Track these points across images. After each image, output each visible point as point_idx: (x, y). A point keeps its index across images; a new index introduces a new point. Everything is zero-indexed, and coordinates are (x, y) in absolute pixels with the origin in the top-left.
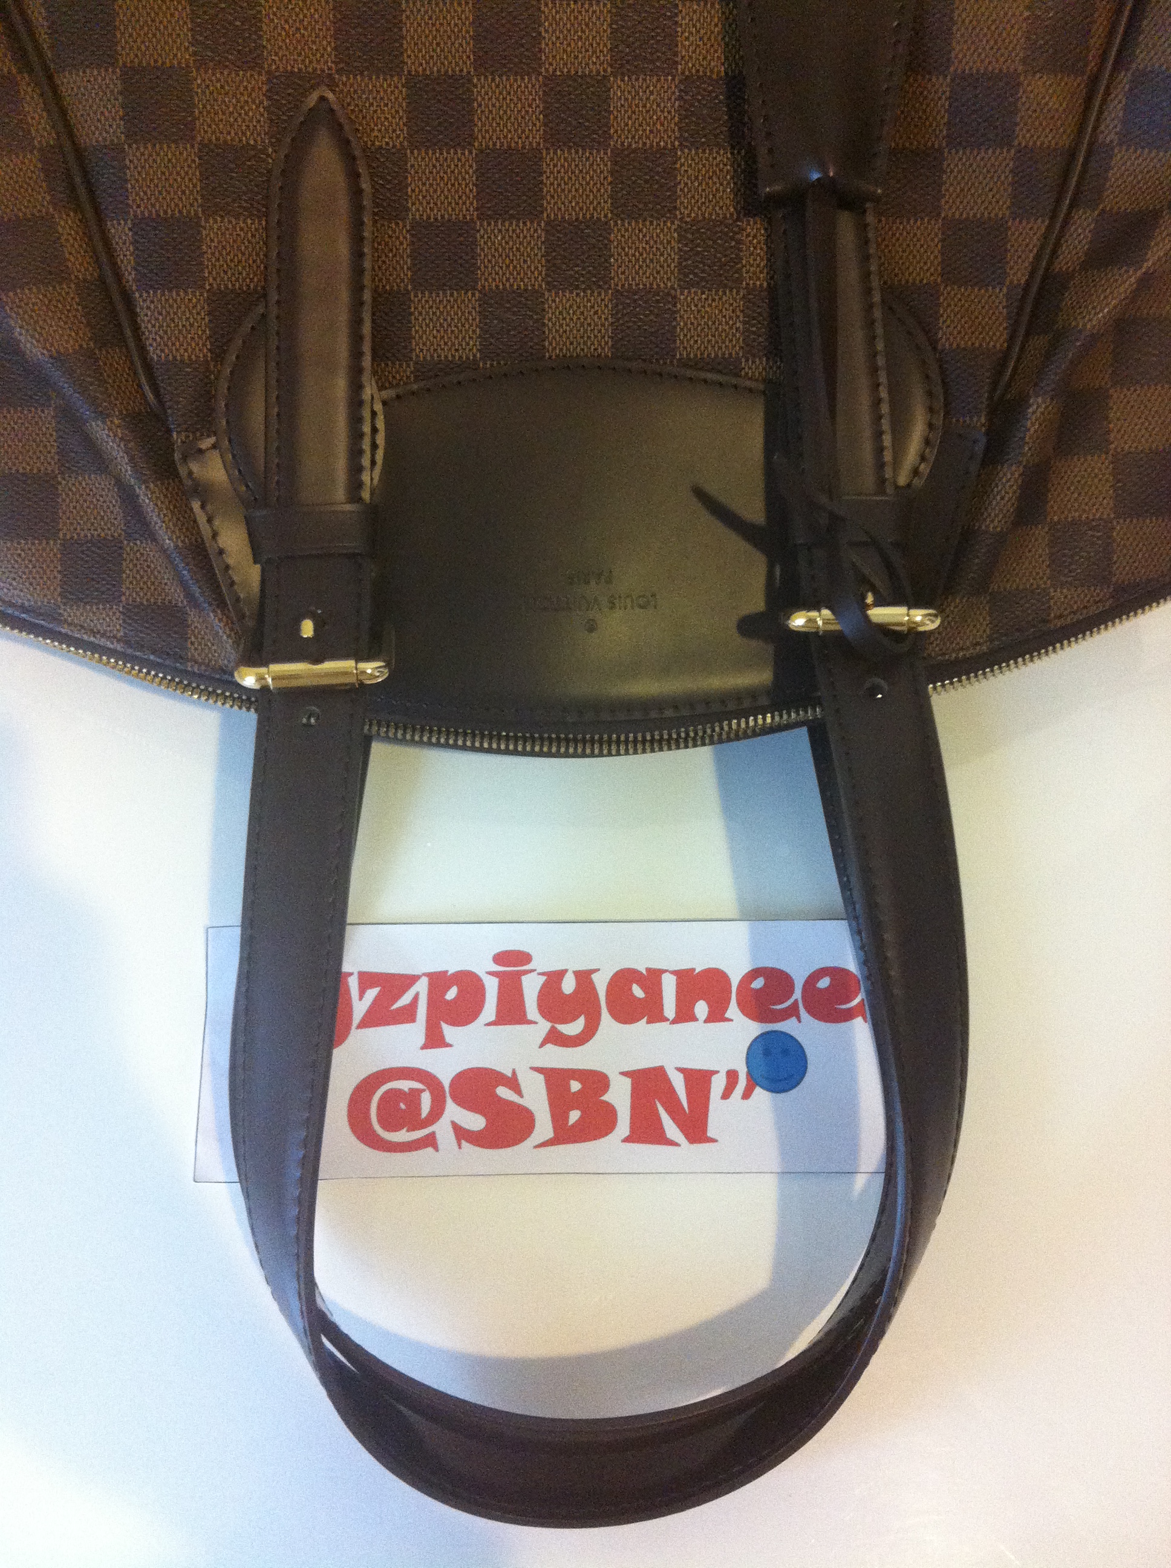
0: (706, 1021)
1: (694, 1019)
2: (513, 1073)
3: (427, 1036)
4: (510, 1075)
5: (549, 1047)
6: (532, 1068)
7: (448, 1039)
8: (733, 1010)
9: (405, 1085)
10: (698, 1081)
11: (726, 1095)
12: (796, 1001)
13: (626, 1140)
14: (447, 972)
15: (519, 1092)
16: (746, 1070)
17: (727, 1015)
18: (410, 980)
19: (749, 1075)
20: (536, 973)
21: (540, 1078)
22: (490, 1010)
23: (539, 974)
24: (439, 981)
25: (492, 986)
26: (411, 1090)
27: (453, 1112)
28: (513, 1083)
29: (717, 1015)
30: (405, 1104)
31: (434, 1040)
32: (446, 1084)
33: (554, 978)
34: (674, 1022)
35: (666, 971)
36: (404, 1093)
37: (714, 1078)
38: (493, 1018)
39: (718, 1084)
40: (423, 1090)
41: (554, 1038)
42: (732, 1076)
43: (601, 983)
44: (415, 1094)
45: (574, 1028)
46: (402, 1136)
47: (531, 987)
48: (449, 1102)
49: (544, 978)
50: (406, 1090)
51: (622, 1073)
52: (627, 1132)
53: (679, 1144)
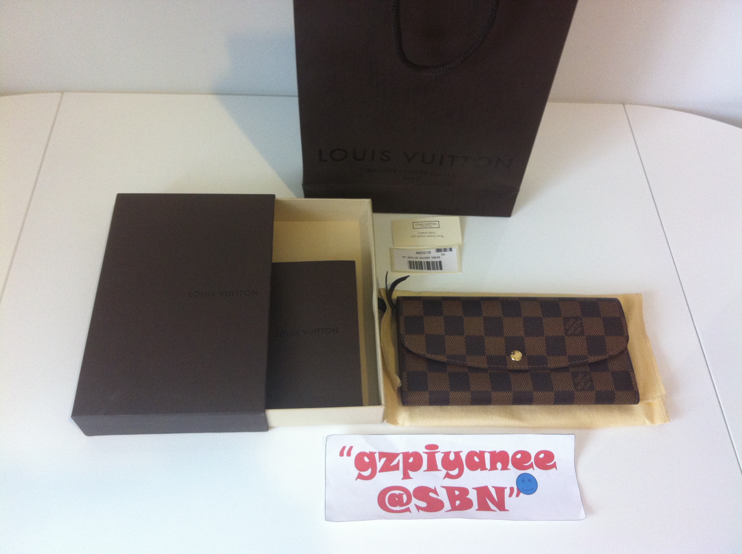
0: (501, 470)
1: (496, 469)
2: (435, 488)
3: (404, 475)
4: (433, 488)
5: (446, 479)
6: (441, 487)
7: (411, 476)
8: (510, 466)
9: (397, 492)
10: (500, 491)
11: (510, 495)
12: (532, 463)
13: (477, 510)
14: (409, 452)
15: (437, 494)
16: (516, 487)
17: (509, 467)
18: (395, 455)
19: (518, 489)
20: (439, 453)
21: (444, 490)
22: (425, 466)
23: (441, 453)
24: (406, 456)
25: (425, 457)
26: (400, 494)
27: (414, 501)
28: (435, 491)
29: (505, 467)
30: (398, 499)
31: (406, 476)
32: (411, 491)
33: (447, 454)
34: (490, 470)
35: (486, 452)
36: (397, 494)
37: (505, 490)
38: (426, 468)
39: (507, 492)
40: (404, 494)
41: (448, 476)
42: (512, 489)
43: (463, 456)
44: (401, 496)
45: (455, 472)
46: (398, 508)
47: (439, 457)
48: (413, 497)
49: (443, 454)
50: (398, 494)
51: (473, 488)
52: (477, 508)
53: (496, 511)
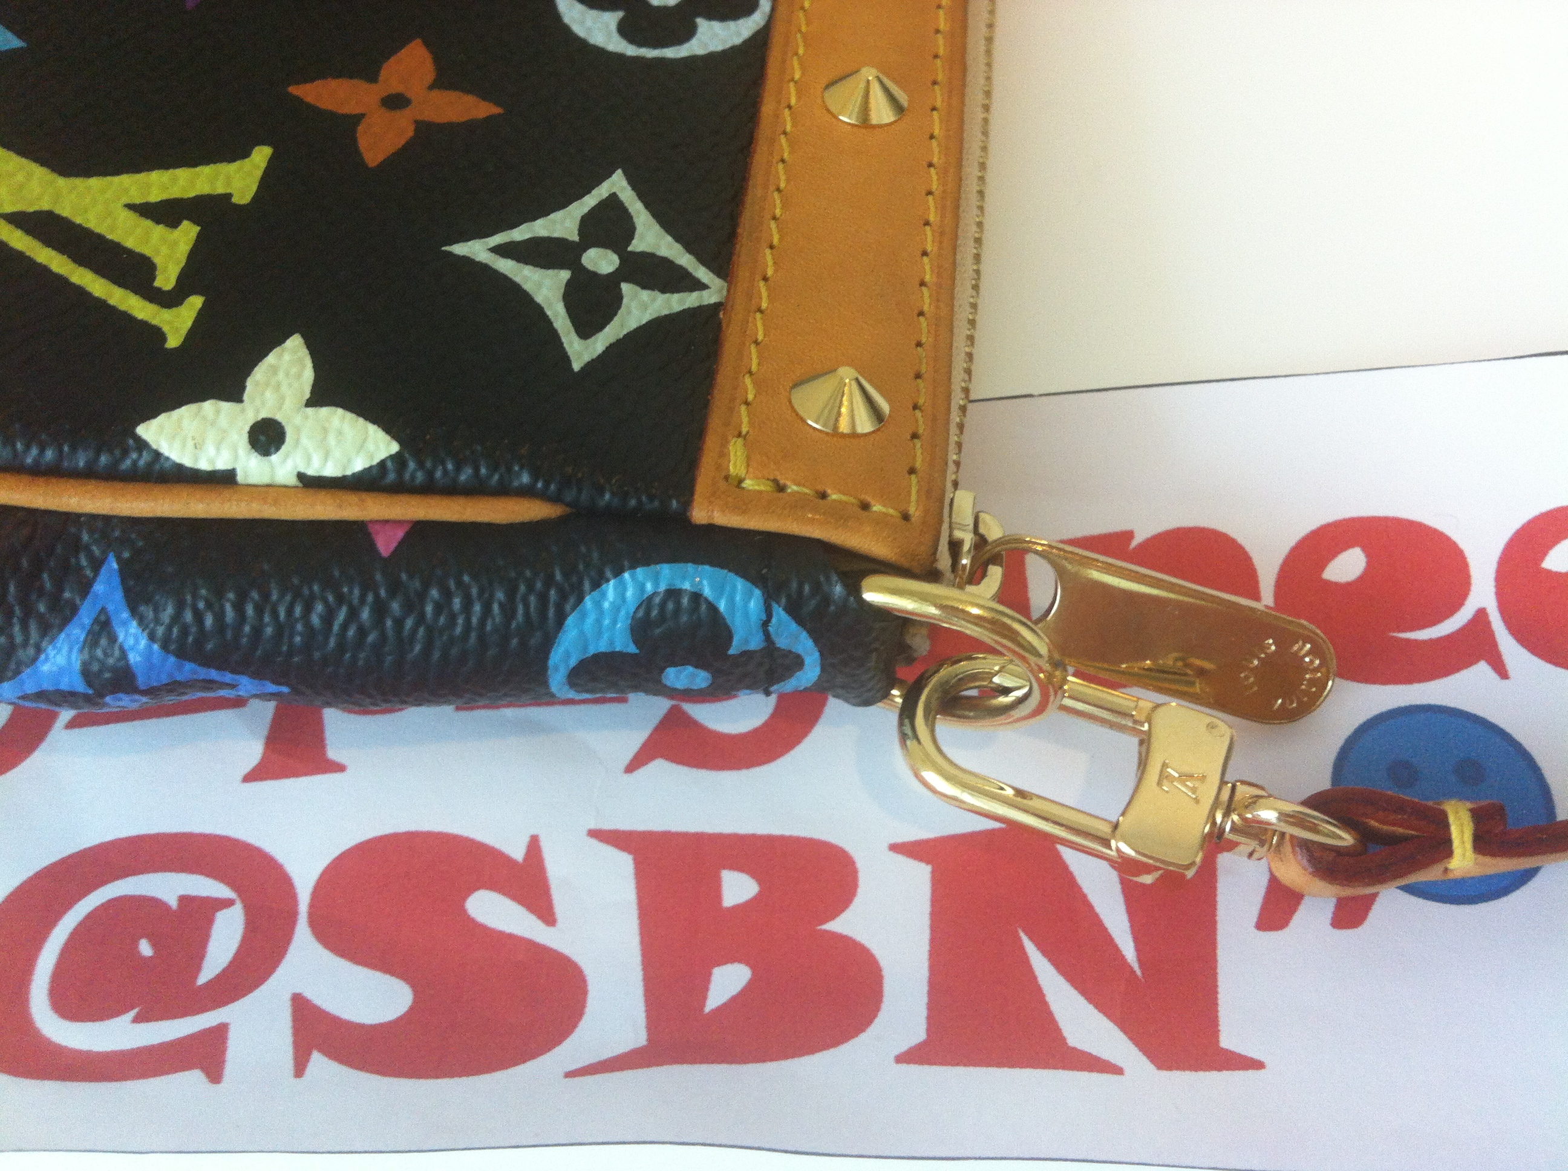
2: (534, 845)
4: (518, 853)
5: (659, 768)
6: (596, 834)
7: (333, 752)
9: (174, 887)
12: (1481, 614)
13: (912, 1056)
15: (543, 908)
21: (623, 863)
26: (184, 900)
28: (527, 879)
30: (154, 945)
32: (305, 884)
36: (162, 910)
39: (1240, 882)
40: (228, 903)
41: (676, 743)
45: (741, 714)
50: (173, 903)
51: (895, 848)
52: (916, 1032)
53: (1116, 1070)
